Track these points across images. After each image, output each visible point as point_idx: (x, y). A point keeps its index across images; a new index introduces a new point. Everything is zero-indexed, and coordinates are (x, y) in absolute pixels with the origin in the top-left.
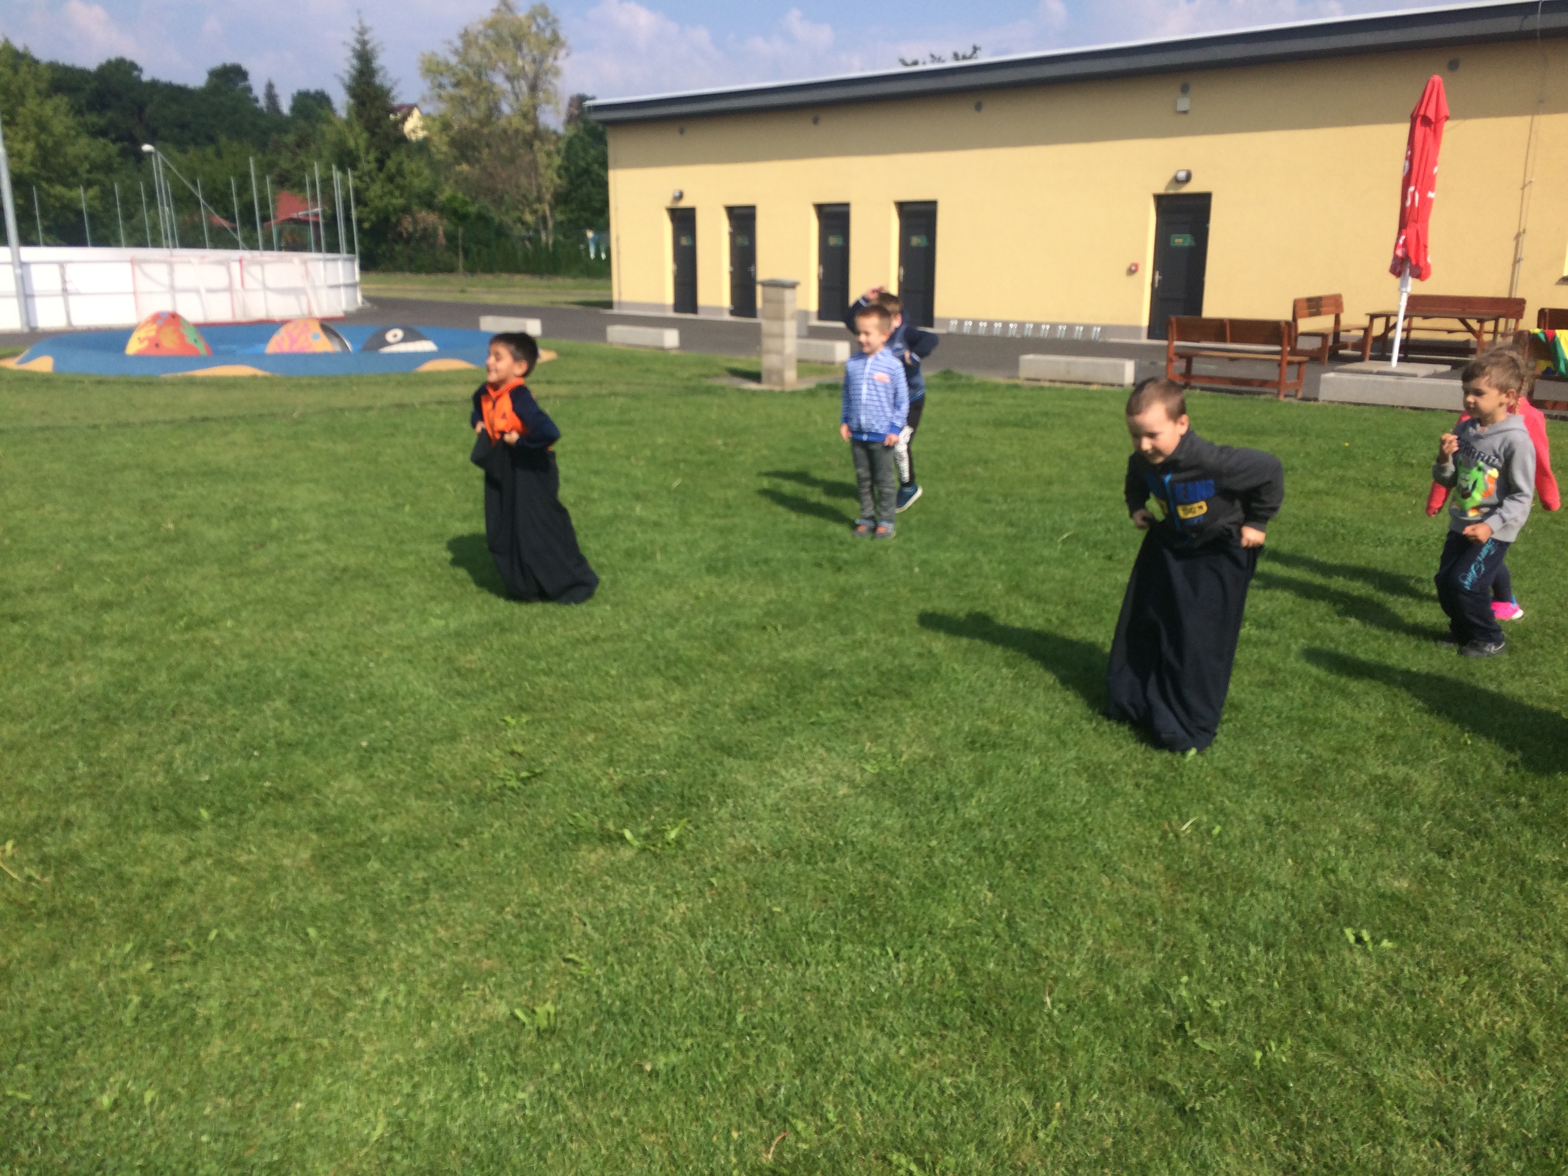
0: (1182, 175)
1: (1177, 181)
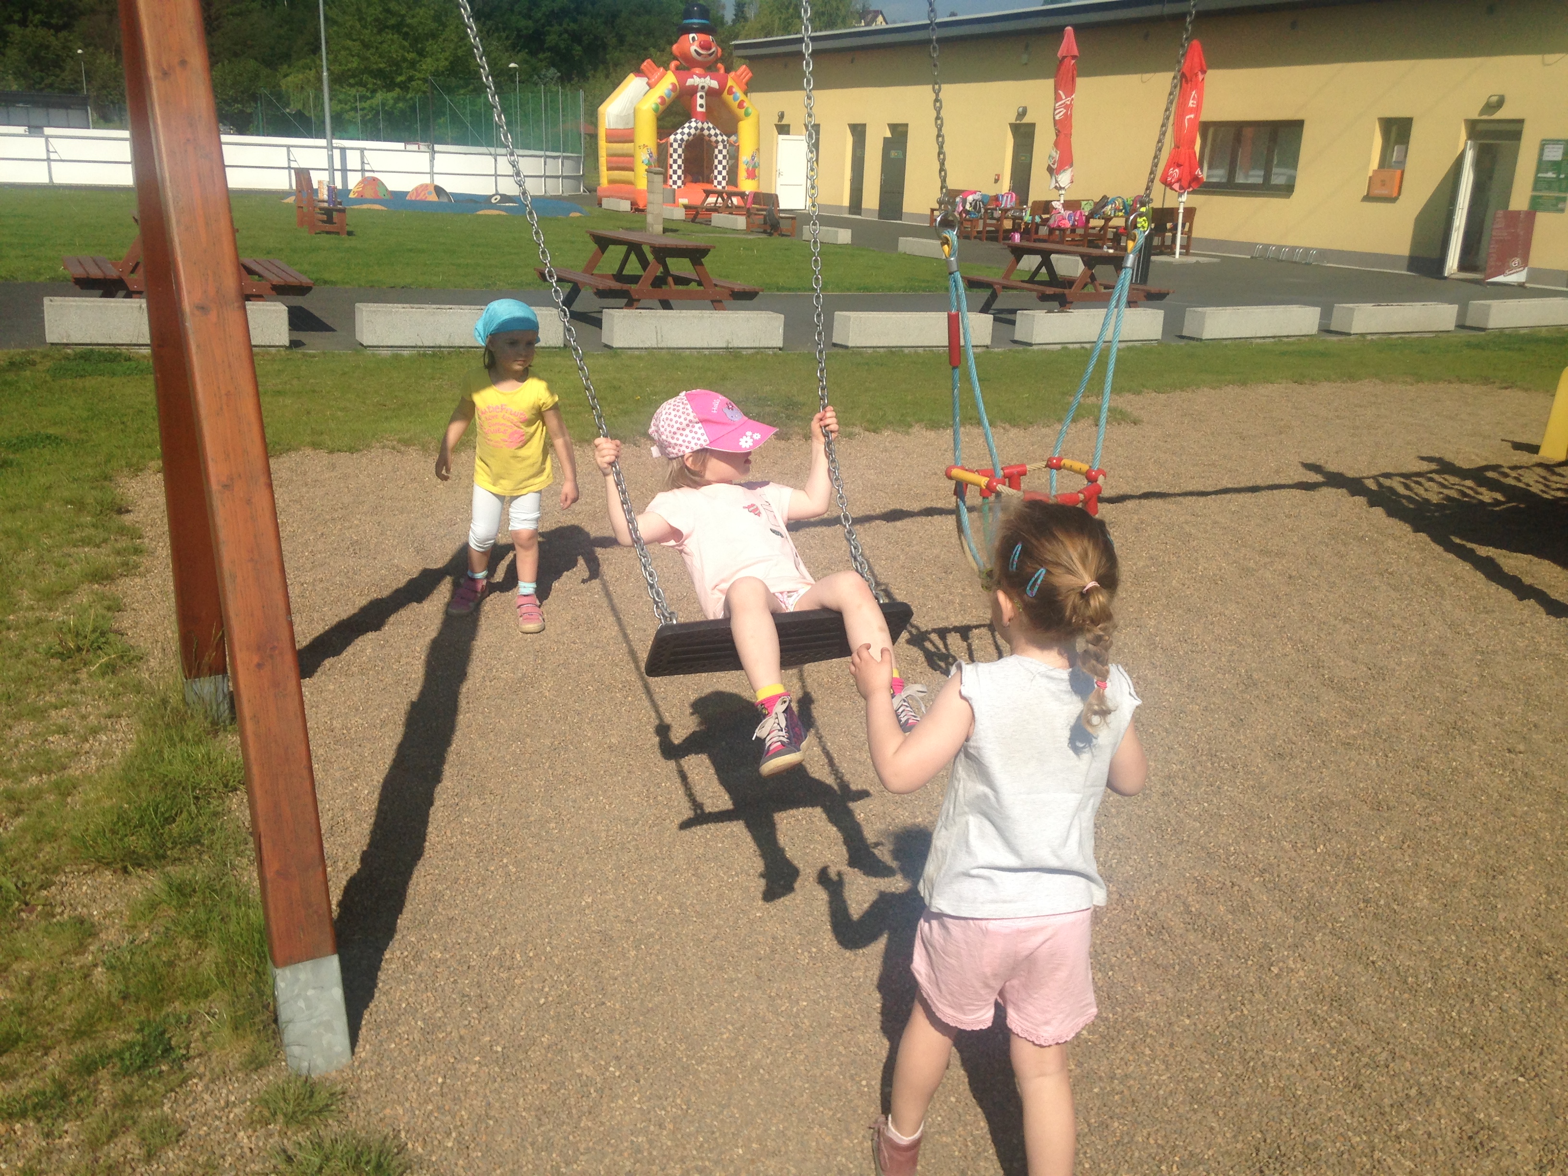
0: (1023, 110)
1: (1021, 114)
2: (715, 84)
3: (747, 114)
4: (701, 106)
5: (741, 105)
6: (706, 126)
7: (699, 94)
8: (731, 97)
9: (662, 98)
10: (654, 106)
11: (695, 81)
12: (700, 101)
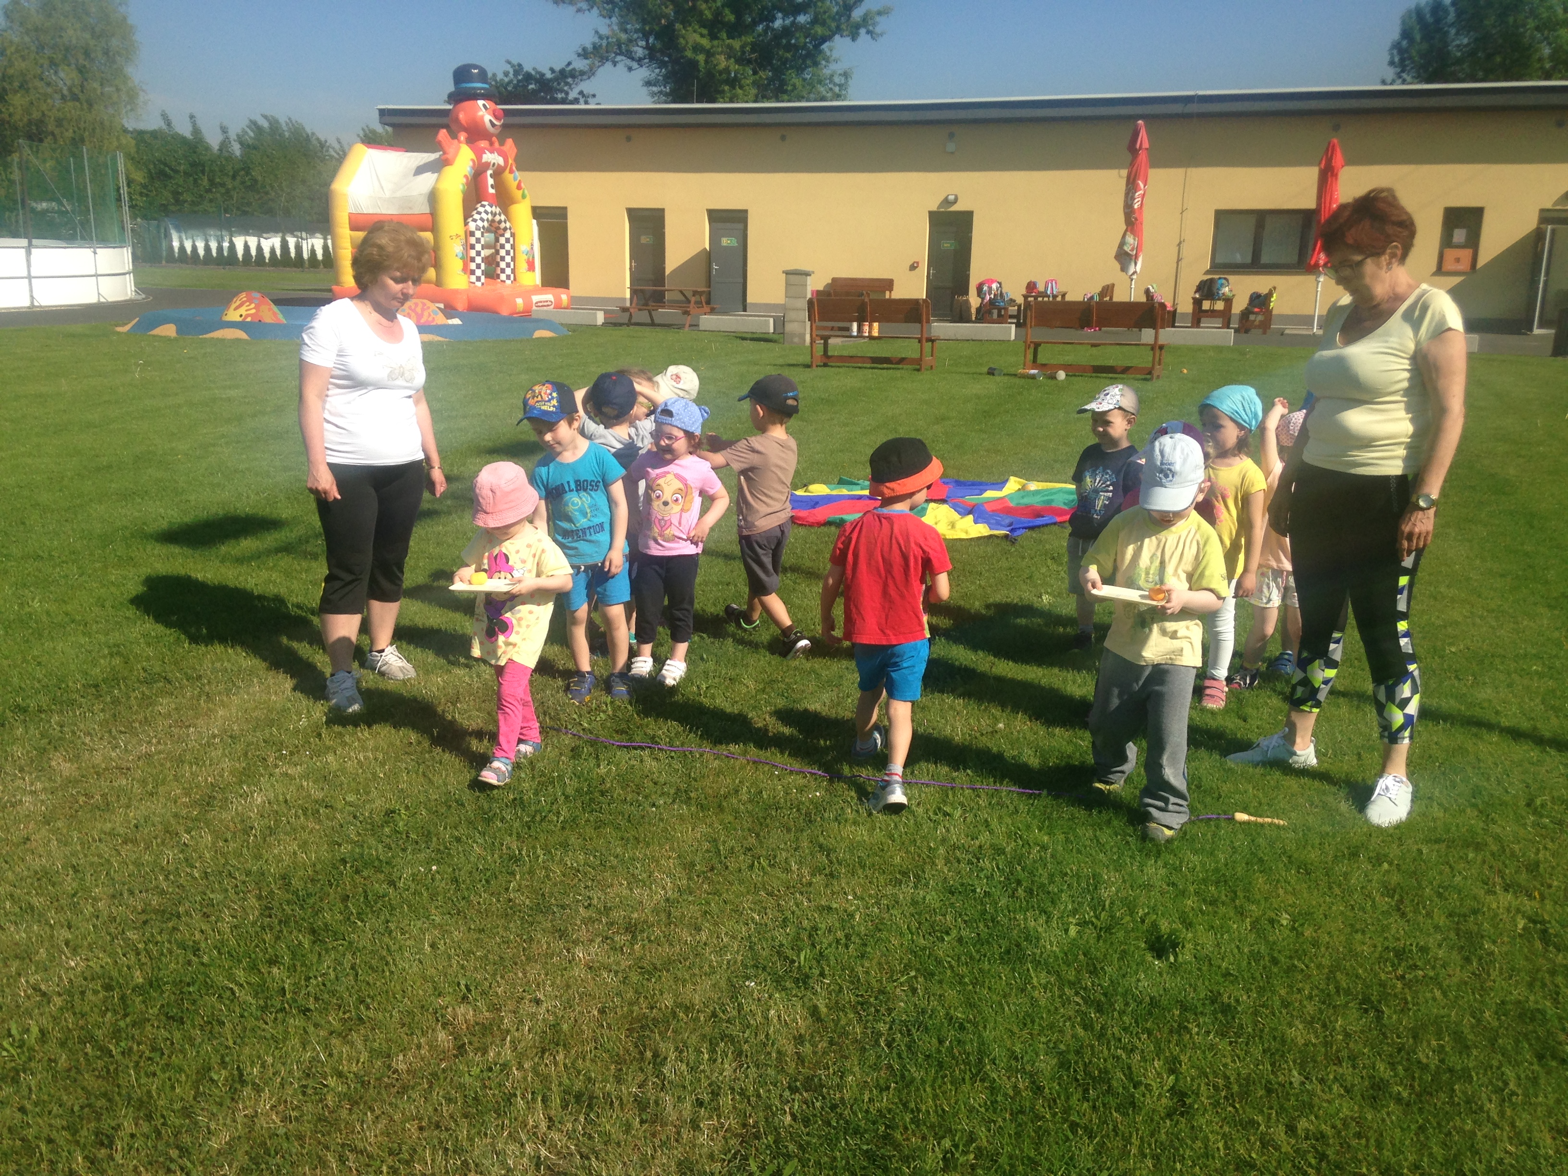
0: (951, 198)
1: (946, 202)
2: (500, 161)
3: (524, 197)
4: (492, 186)
5: (519, 187)
6: (498, 210)
7: (489, 172)
8: (512, 176)
9: (466, 176)
10: (461, 187)
11: (488, 157)
12: (491, 181)
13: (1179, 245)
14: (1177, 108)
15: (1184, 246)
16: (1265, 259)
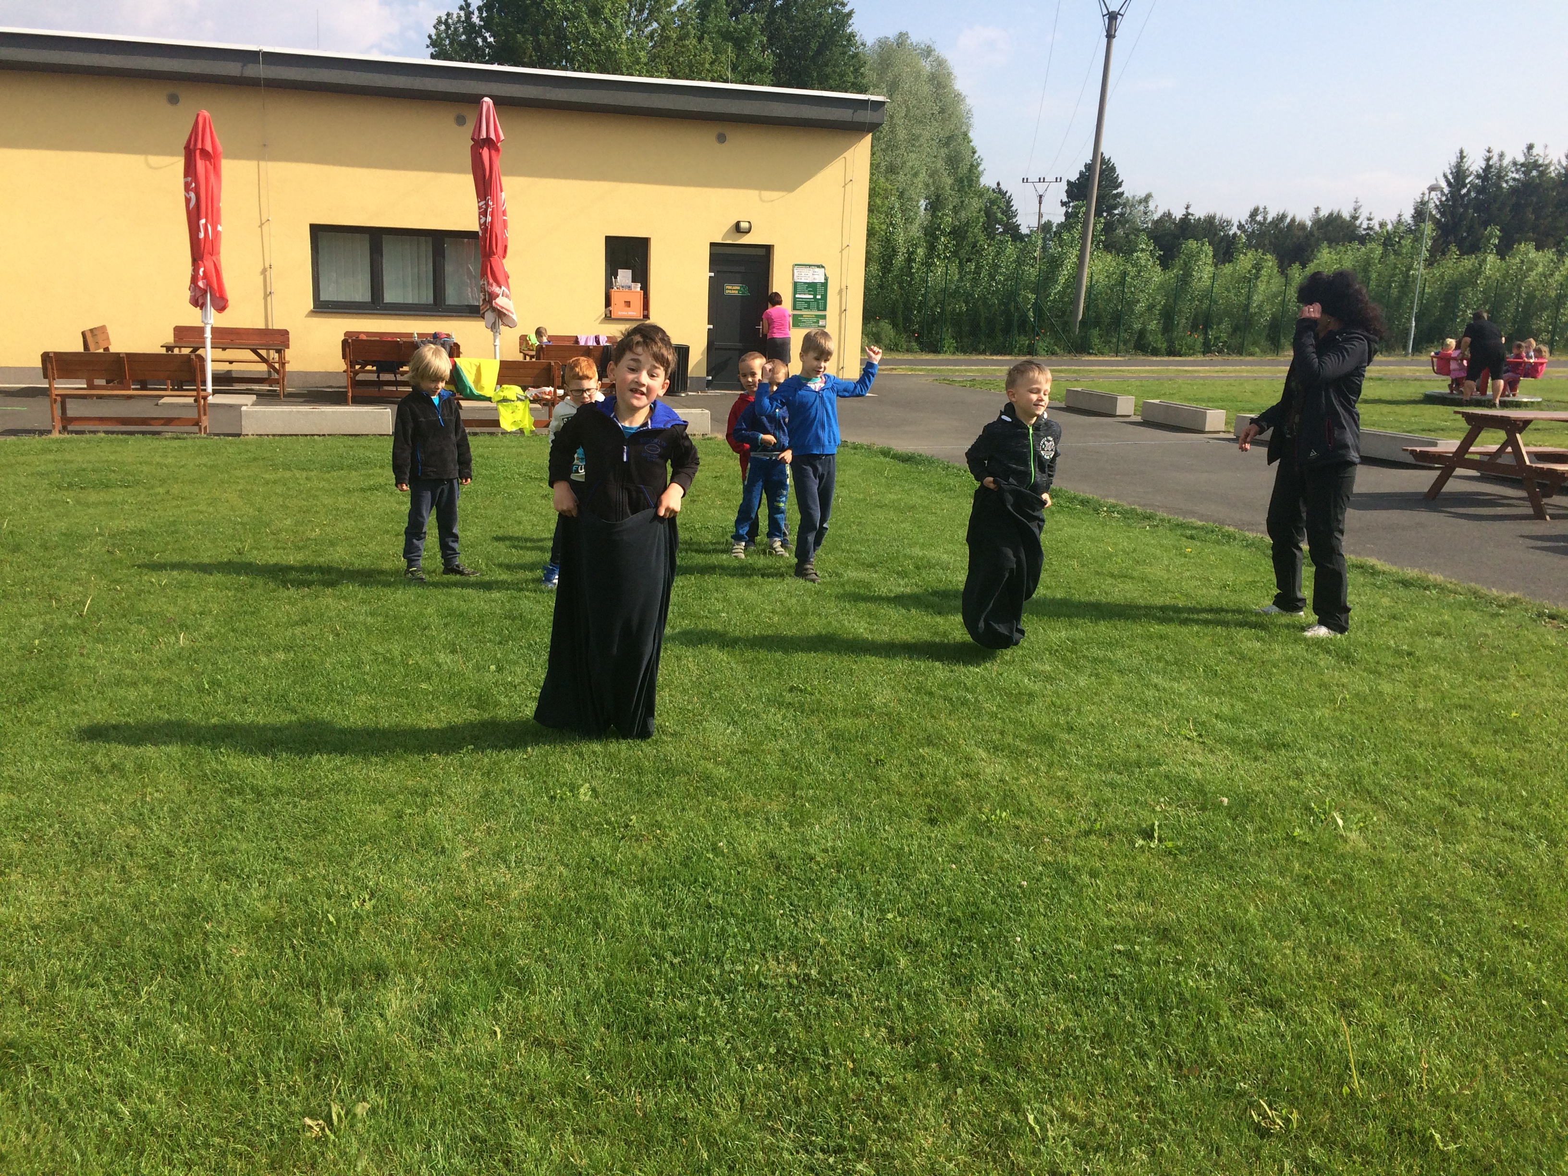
13: (264, 271)
14: (232, 69)
15: (273, 274)
16: (390, 296)
